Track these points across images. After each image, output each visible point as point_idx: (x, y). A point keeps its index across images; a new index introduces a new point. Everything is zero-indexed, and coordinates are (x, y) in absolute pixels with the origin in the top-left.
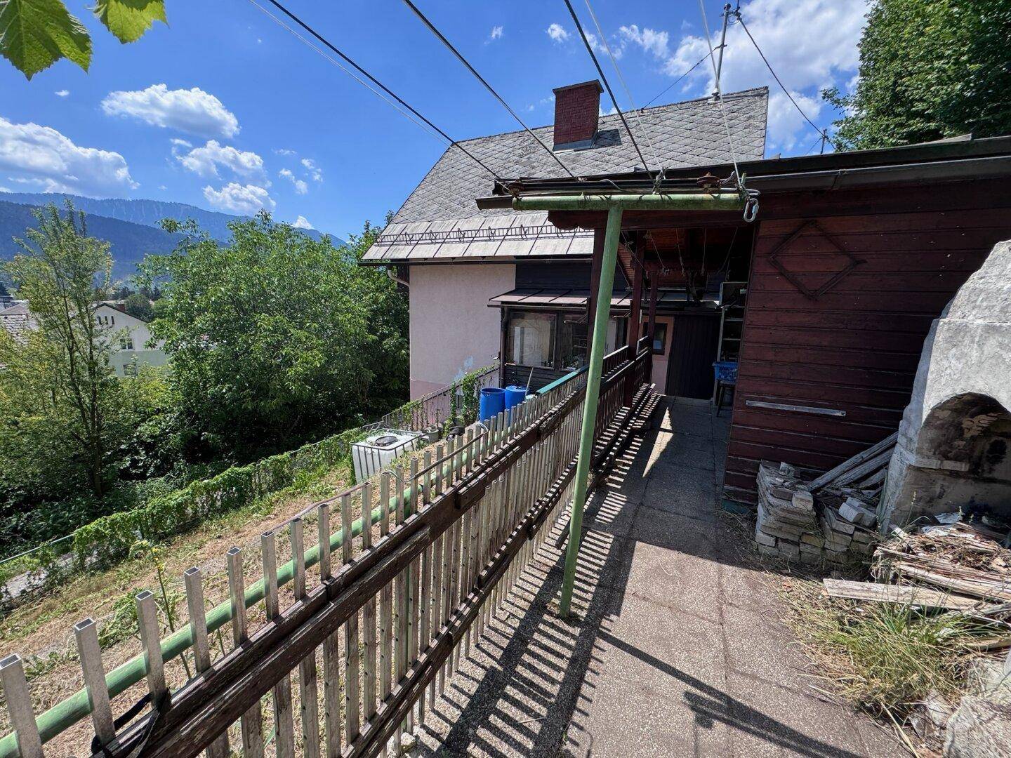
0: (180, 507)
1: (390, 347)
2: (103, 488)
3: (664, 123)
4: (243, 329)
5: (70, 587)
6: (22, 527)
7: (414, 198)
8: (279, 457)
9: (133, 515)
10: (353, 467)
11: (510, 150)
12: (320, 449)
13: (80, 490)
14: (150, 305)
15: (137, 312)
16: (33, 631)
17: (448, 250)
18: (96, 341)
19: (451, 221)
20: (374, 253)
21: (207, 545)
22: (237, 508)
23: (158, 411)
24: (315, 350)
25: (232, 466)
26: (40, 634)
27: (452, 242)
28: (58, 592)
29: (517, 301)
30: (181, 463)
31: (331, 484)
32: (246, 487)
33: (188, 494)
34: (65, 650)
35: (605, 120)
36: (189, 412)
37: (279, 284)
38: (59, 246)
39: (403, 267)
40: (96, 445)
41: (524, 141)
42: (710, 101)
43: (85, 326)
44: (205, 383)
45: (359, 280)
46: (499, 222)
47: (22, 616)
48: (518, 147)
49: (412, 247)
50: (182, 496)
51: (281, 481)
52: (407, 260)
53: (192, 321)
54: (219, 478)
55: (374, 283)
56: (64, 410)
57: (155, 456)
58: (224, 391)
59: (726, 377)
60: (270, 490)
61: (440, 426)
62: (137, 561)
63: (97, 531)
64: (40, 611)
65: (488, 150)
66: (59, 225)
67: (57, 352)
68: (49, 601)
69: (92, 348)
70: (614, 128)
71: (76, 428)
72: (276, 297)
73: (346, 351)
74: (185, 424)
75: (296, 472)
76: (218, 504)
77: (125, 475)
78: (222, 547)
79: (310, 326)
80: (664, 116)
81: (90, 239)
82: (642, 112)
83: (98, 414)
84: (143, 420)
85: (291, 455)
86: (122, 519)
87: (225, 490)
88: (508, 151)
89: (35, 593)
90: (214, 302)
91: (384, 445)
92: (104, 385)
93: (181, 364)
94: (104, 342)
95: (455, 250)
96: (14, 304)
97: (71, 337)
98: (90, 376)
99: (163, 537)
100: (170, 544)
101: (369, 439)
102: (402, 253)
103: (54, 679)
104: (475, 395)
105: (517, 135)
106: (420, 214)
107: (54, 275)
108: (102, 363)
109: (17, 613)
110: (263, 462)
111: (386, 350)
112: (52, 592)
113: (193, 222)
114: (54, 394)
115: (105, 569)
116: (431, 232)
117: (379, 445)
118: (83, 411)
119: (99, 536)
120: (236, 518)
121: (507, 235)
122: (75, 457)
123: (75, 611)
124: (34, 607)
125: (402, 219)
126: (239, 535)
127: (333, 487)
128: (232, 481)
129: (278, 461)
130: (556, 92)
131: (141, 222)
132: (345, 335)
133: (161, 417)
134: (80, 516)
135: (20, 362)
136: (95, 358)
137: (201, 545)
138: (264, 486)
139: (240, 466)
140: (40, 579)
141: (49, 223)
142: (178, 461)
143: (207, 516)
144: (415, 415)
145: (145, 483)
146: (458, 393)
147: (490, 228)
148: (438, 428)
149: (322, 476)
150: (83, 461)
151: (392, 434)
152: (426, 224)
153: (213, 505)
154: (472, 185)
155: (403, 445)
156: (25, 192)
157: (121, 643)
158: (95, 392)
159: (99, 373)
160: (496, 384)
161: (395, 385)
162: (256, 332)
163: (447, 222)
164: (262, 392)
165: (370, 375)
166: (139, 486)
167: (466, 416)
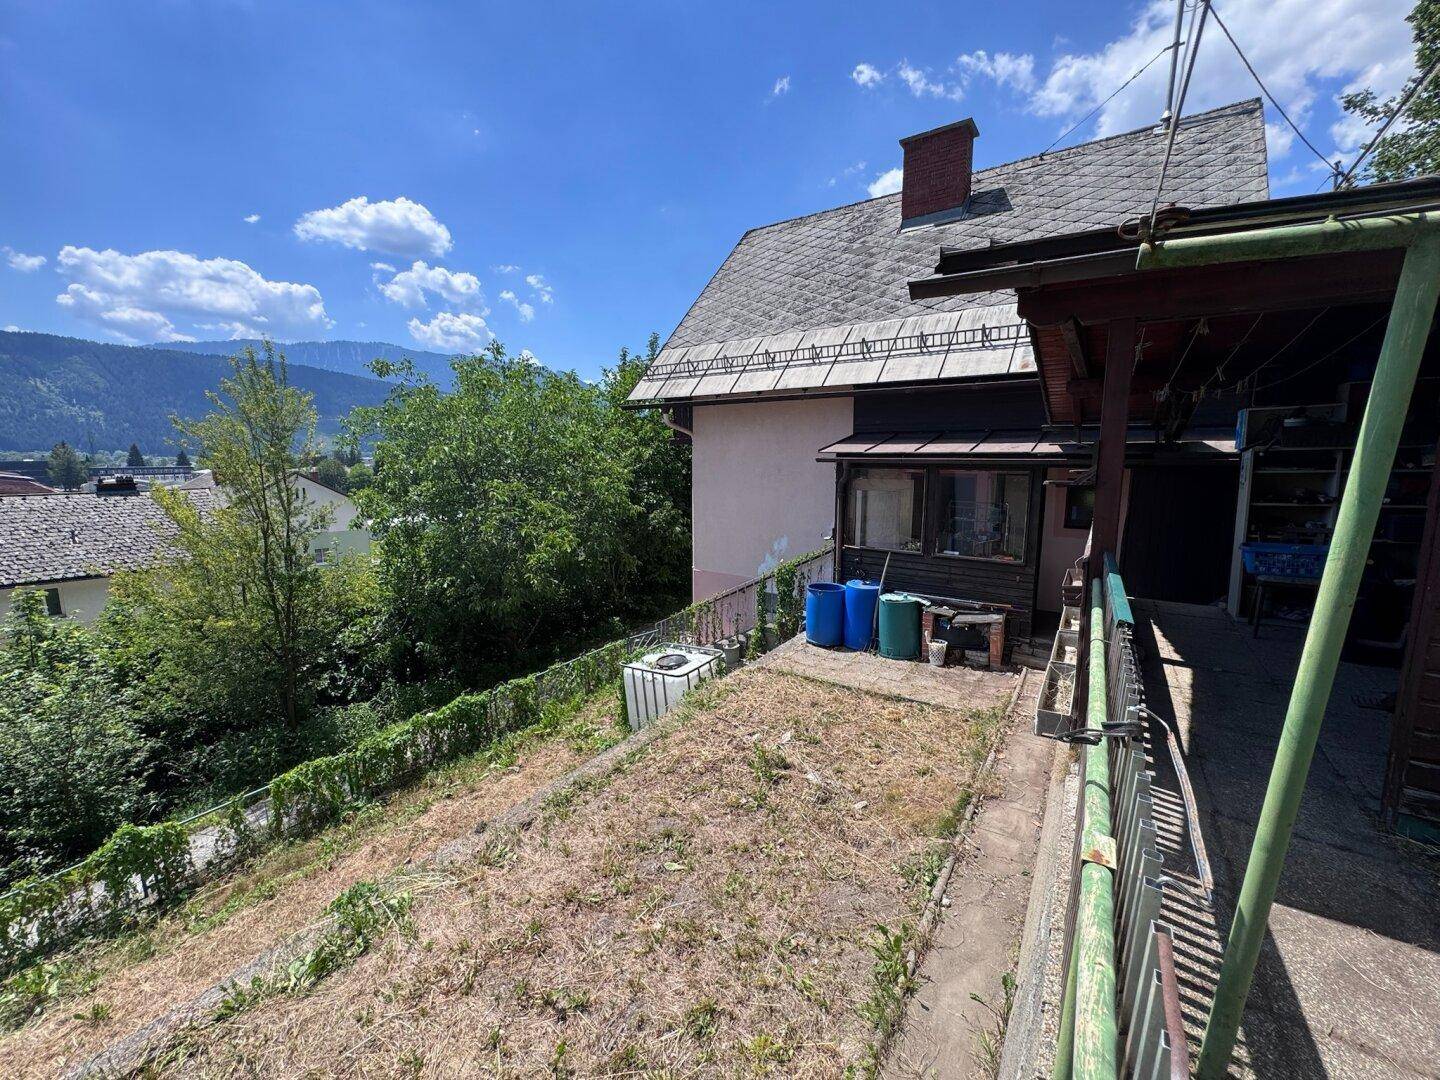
0: (398, 751)
1: (659, 523)
2: (298, 716)
3: (1081, 171)
4: (470, 503)
5: (264, 860)
6: (204, 764)
7: (696, 311)
8: (522, 681)
9: (340, 761)
10: (624, 698)
11: (834, 233)
12: (573, 669)
13: (269, 716)
14: (345, 473)
15: (330, 480)
16: (222, 924)
17: (751, 381)
18: (294, 522)
19: (752, 340)
20: (644, 391)
21: (433, 808)
22: (469, 753)
23: (363, 613)
24: (563, 529)
25: (463, 694)
26: (229, 928)
27: (757, 370)
28: (251, 866)
29: (862, 451)
30: (389, 684)
31: (592, 723)
32: (480, 724)
33: (408, 732)
34: (271, 975)
35: (980, 177)
36: (399, 614)
37: (515, 439)
38: (256, 400)
39: (683, 409)
40: (290, 658)
41: (854, 219)
42: (1157, 131)
43: (282, 501)
44: (419, 575)
45: (615, 430)
46: (825, 337)
47: (208, 899)
48: (846, 228)
49: (697, 380)
50: (401, 735)
51: (524, 715)
52: (691, 398)
53: (406, 492)
54: (445, 710)
55: (636, 434)
56: (255, 612)
57: (358, 673)
58: (445, 586)
59: (1269, 569)
60: (511, 728)
61: (742, 638)
62: (345, 826)
63: (298, 781)
64: (229, 892)
65: (799, 237)
66: (256, 373)
67: (250, 537)
68: (239, 879)
69: (290, 530)
70: (996, 186)
71: (269, 637)
72: (512, 456)
73: (602, 528)
74: (396, 630)
75: (544, 703)
76: (445, 748)
77: (324, 698)
78: (454, 812)
79: (556, 495)
80: (1079, 160)
81: (290, 390)
82: (1042, 159)
83: (294, 617)
84: (345, 625)
85: (537, 678)
86: (328, 766)
87: (453, 728)
88: (830, 235)
89: (224, 866)
90: (436, 467)
91: (670, 668)
92: (303, 579)
93: (391, 549)
94: (304, 522)
95: (762, 382)
96: (195, 476)
97: (266, 517)
98: (287, 566)
99: (377, 793)
100: (385, 803)
101: (646, 658)
102: (683, 389)
103: (258, 1021)
104: (795, 593)
105: (842, 211)
106: (706, 333)
107: (248, 437)
108: (300, 552)
109: (202, 893)
110: (501, 688)
111: (654, 527)
112: (243, 865)
113: (409, 362)
114: (244, 590)
115: (306, 836)
116: (725, 357)
117: (661, 667)
118: (277, 613)
119: (299, 787)
120: (470, 768)
121: (840, 354)
122: (267, 673)
123: (272, 897)
124: (223, 886)
125: (681, 341)
126: (474, 795)
127: (594, 726)
128: (463, 715)
129: (520, 687)
130: (905, 143)
131: (336, 369)
132: (601, 506)
133: (365, 620)
134: (270, 753)
135: (208, 550)
136: (292, 544)
137: (425, 808)
138: (503, 723)
139: (471, 693)
140: (229, 847)
141: (247, 370)
142: (385, 680)
143: (431, 763)
144: (704, 621)
145: (346, 710)
146: (768, 590)
147: (813, 346)
148: (739, 642)
149: (578, 709)
150: (276, 679)
151: (678, 652)
152: (715, 347)
153: (437, 749)
154: (780, 288)
155: (698, 669)
156: (210, 340)
157: (343, 970)
158: (291, 588)
159: (297, 564)
160: (828, 576)
161: (665, 576)
162: (486, 506)
163: (747, 341)
164: (493, 588)
165: (633, 563)
166: (339, 714)
167: (781, 625)
